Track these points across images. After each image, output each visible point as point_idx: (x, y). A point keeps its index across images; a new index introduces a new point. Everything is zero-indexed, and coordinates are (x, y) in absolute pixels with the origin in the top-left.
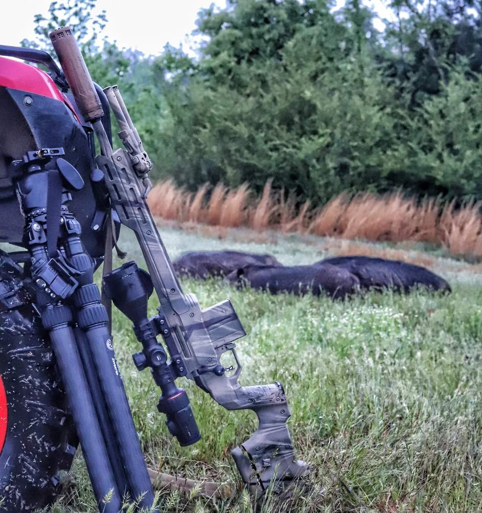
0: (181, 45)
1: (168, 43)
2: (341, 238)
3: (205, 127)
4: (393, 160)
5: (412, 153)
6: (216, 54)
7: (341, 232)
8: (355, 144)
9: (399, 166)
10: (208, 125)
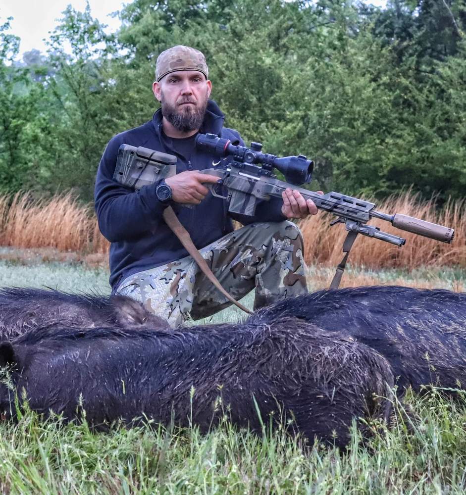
0: (88, 8)
1: (70, 6)
2: (325, 266)
3: (122, 118)
4: (396, 151)
5: (422, 139)
6: (137, 19)
7: (325, 258)
8: (340, 130)
9: (404, 158)
10: (126, 115)
